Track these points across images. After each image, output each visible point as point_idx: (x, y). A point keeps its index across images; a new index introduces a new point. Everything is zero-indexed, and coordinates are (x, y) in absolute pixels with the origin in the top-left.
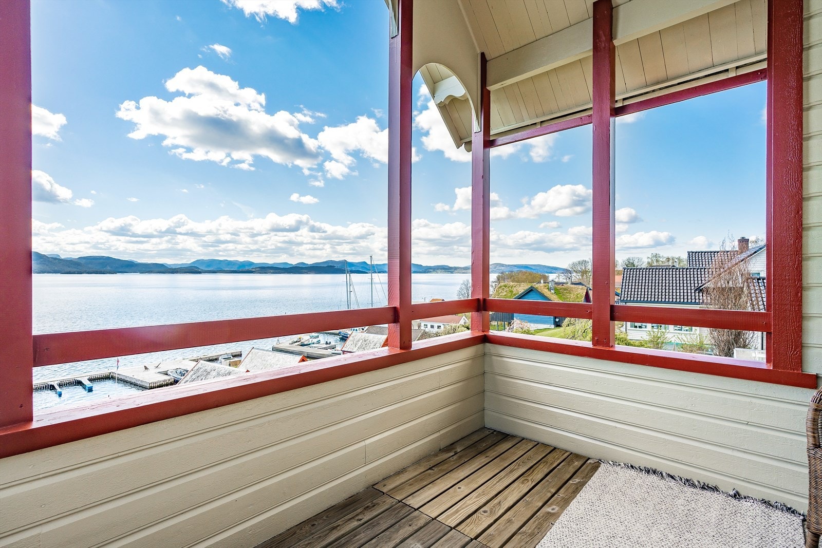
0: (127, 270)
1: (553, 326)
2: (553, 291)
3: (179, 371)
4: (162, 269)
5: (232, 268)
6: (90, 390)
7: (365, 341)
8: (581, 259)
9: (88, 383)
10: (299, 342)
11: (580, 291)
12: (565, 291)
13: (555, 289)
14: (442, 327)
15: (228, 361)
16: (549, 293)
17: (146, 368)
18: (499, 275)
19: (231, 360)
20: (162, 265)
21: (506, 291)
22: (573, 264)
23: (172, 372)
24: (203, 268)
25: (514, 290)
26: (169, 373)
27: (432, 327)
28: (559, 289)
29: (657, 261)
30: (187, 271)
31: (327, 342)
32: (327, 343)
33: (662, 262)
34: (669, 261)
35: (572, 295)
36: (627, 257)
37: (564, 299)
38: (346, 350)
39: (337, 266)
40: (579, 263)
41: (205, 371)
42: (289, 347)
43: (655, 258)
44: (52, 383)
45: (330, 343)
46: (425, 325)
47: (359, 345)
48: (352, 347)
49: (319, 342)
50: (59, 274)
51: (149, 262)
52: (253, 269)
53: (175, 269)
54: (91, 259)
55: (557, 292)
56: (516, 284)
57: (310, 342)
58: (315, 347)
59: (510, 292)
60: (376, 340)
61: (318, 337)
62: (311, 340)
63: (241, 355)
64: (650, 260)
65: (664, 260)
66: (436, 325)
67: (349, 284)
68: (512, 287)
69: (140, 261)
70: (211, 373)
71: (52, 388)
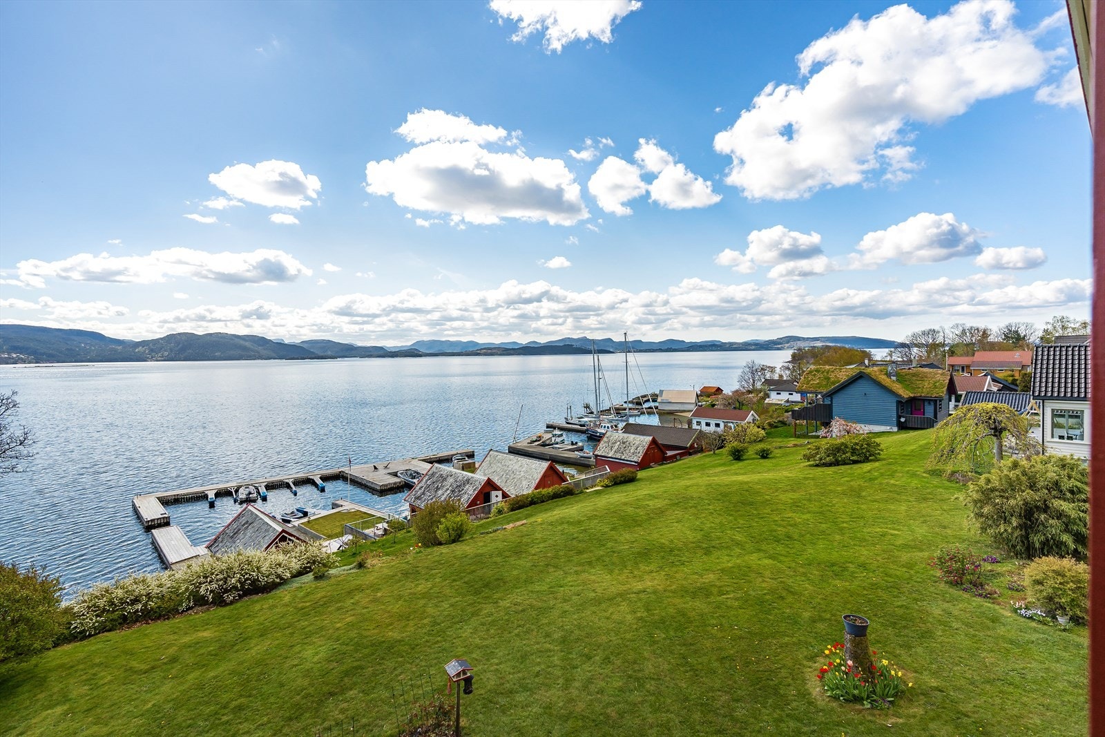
0: (347, 354)
1: (895, 429)
2: (894, 378)
3: (409, 472)
4: (381, 353)
5: (454, 349)
6: (323, 490)
7: (624, 443)
8: (926, 328)
9: (319, 482)
10: (539, 441)
11: (938, 377)
12: (914, 378)
13: (897, 375)
14: (722, 425)
15: (461, 463)
16: (888, 380)
17: (375, 468)
18: (794, 353)
19: (464, 462)
20: (381, 348)
21: (819, 378)
22: (914, 335)
23: (402, 474)
24: (423, 350)
25: (832, 376)
26: (399, 475)
27: (708, 424)
28: (904, 374)
29: (1064, 328)
30: (408, 354)
31: (572, 442)
32: (572, 444)
33: (1074, 329)
34: (1085, 327)
35: (926, 384)
36: (1007, 323)
37: (914, 389)
38: (599, 454)
39: (575, 345)
40: (924, 333)
41: (441, 476)
42: (529, 447)
43: (1060, 323)
44: (287, 481)
45: (576, 443)
46: (697, 422)
47: (616, 448)
48: (607, 450)
49: (563, 442)
50: (284, 361)
51: (369, 345)
52: (478, 350)
53: (395, 352)
54: (314, 343)
55: (901, 378)
56: (834, 367)
57: (553, 441)
58: (559, 448)
59: (825, 379)
60: (637, 443)
61: (561, 435)
62: (553, 439)
63: (474, 455)
64: (1050, 327)
65: (1077, 325)
66: (713, 422)
67: (598, 369)
68: (828, 373)
69: (360, 344)
70: (448, 479)
71: (288, 486)
